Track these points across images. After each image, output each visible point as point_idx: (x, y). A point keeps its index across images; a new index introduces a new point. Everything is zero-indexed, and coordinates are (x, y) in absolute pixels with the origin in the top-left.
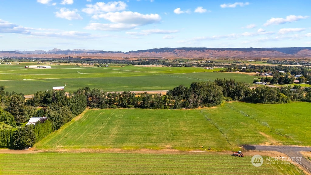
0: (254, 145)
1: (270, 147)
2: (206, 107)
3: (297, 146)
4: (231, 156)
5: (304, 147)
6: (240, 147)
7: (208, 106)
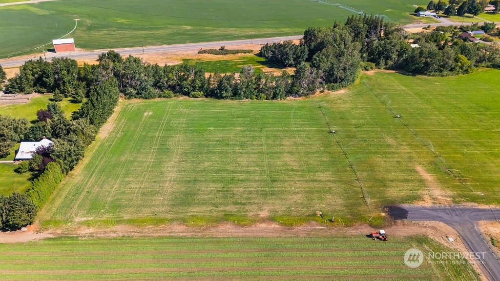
0: (405, 206)
1: (432, 209)
2: (329, 90)
3: (476, 205)
4: (367, 238)
5: (486, 207)
6: (384, 211)
7: (333, 89)
